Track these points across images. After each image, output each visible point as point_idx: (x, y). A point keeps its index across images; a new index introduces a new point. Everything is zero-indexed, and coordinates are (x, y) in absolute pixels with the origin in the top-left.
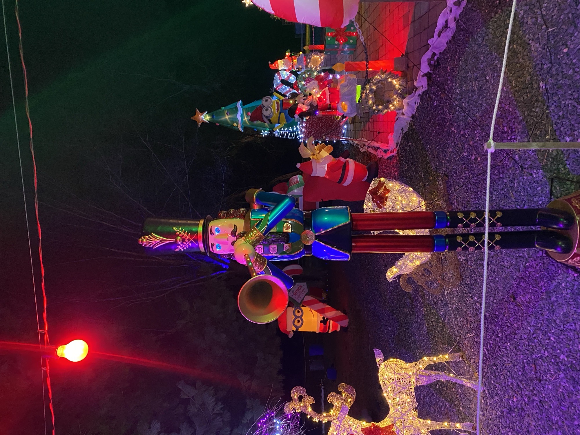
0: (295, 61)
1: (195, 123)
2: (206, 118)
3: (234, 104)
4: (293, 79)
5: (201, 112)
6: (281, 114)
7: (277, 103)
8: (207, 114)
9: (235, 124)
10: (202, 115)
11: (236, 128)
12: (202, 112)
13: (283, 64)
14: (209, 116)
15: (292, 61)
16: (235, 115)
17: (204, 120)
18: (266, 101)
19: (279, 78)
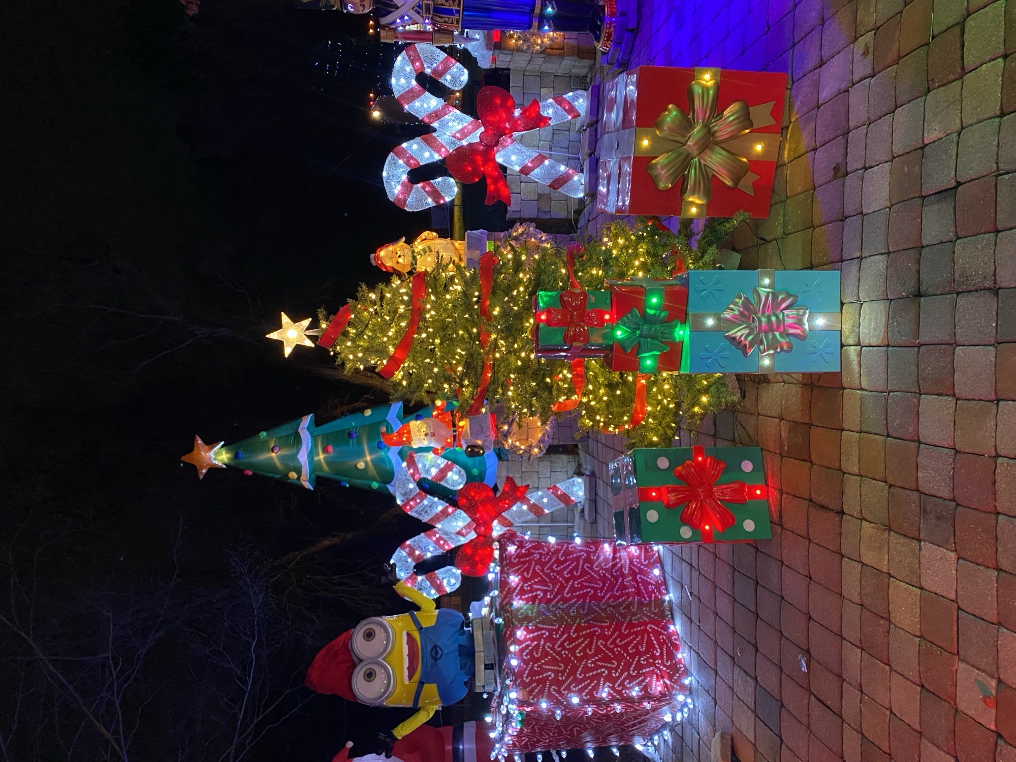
0: (461, 424)
1: (193, 469)
2: (220, 458)
3: (294, 424)
4: (456, 477)
5: (207, 444)
6: (426, 686)
7: (410, 639)
8: (223, 446)
9: (293, 475)
10: (211, 449)
11: (297, 482)
12: (210, 442)
13: (426, 435)
14: (227, 453)
15: (454, 425)
16: (295, 451)
17: (214, 462)
18: (369, 635)
19: (413, 475)
